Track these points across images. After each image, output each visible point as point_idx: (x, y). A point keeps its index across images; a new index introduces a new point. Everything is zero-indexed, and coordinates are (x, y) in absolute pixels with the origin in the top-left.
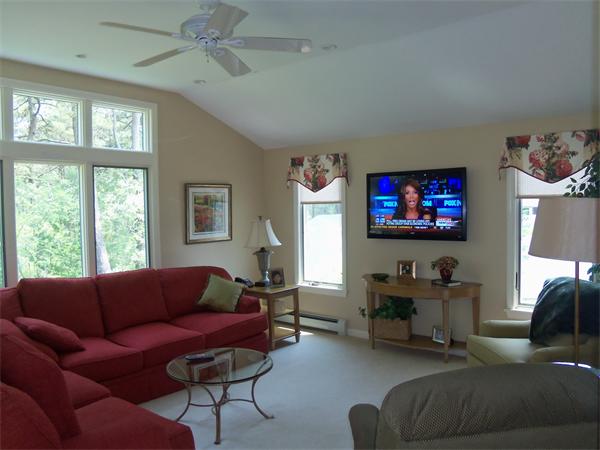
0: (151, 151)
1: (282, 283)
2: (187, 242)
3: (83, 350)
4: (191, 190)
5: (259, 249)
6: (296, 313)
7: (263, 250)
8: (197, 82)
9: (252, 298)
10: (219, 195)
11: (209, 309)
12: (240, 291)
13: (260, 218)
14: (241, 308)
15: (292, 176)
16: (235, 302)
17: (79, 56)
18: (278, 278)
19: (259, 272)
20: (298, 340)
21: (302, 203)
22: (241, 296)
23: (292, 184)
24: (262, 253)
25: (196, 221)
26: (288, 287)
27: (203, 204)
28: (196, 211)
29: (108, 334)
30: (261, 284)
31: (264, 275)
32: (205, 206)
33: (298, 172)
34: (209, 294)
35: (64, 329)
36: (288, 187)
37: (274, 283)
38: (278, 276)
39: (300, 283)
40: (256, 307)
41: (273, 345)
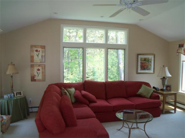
0: (126, 44)
1: (170, 90)
2: (137, 73)
3: (96, 102)
4: (140, 56)
5: (162, 77)
6: (175, 102)
7: (164, 78)
8: (140, 20)
9: (156, 94)
10: (150, 58)
11: (140, 96)
12: (152, 91)
13: (164, 66)
14: (152, 97)
15: (179, 51)
16: (150, 95)
17: (102, 17)
18: (168, 88)
19: (162, 85)
20: (175, 112)
21: (183, 61)
22: (152, 93)
23: (179, 55)
24: (164, 79)
25: (141, 66)
26: (172, 92)
27: (144, 61)
28: (141, 63)
29: (107, 99)
30: (162, 90)
31: (164, 87)
32: (145, 62)
33: (181, 49)
34: (141, 91)
35: (93, 96)
36: (177, 55)
37: (167, 90)
38: (169, 87)
39: (180, 91)
40: (158, 98)
41: (164, 112)
